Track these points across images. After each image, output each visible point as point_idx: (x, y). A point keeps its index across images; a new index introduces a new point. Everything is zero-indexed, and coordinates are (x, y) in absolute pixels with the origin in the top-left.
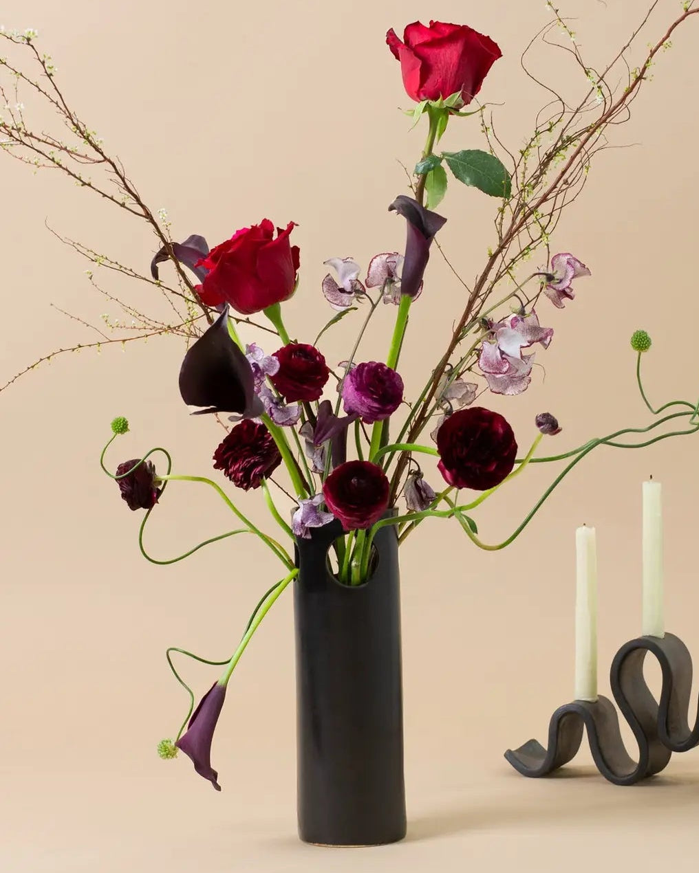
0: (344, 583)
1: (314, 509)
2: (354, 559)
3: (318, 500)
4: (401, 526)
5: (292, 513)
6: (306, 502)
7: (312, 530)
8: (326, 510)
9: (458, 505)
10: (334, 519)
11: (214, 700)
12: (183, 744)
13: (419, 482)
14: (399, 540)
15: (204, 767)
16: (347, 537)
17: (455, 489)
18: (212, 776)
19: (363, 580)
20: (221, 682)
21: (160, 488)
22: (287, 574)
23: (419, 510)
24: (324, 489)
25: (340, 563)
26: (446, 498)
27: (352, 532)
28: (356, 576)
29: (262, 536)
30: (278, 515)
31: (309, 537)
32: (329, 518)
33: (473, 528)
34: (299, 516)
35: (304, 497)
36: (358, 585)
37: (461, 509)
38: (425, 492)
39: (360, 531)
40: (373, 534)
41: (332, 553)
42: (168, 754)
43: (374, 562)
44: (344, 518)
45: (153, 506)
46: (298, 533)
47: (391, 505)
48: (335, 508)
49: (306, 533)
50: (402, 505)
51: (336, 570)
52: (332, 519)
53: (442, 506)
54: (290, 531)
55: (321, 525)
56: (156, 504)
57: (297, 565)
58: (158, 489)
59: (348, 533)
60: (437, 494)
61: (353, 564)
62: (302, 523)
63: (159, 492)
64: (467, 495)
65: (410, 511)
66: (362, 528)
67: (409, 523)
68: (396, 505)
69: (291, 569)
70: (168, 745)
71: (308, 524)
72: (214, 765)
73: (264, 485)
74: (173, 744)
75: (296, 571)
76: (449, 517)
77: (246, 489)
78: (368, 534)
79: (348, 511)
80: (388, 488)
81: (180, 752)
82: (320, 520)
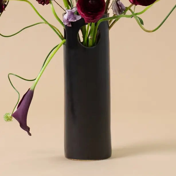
0: (85, 46)
1: (72, 14)
2: (90, 35)
3: (75, 10)
4: (110, 21)
5: (63, 15)
6: (69, 10)
7: (72, 23)
8: (78, 14)
9: (135, 12)
10: (81, 18)
11: (29, 96)
12: (15, 115)
13: (118, 2)
14: (110, 28)
15: (24, 126)
16: (87, 26)
17: (134, 5)
18: (27, 129)
19: (94, 45)
20: (32, 89)
21: (6, 4)
22: (61, 42)
23: (118, 14)
24: (77, 5)
25: (84, 37)
26: (130, 9)
27: (89, 24)
28: (90, 43)
29: (50, 25)
30: (57, 16)
31: (70, 26)
32: (79, 18)
33: (142, 22)
34: (66, 17)
35: (68, 9)
36: (92, 47)
37: (136, 14)
38: (121, 7)
39: (92, 23)
40: (98, 25)
41: (80, 33)
42: (9, 119)
43: (99, 37)
44: (85, 18)
45: (3, 11)
46: (66, 24)
47: (106, 12)
48: (82, 13)
49: (69, 24)
50: (111, 12)
51: (82, 40)
52: (80, 18)
53: (128, 13)
54: (62, 23)
55: (75, 21)
56: (4, 11)
57: (65, 38)
58: (5, 4)
59: (87, 24)
60: (126, 8)
61: (90, 37)
62: (68, 20)
63: (6, 6)
64: (139, 8)
65: (114, 15)
66: (94, 22)
67: (114, 20)
68: (108, 12)
69: (62, 39)
70: (8, 115)
71: (70, 20)
72: (28, 124)
73: (51, 3)
74: (11, 115)
75: (65, 40)
76: (131, 18)
77: (43, 4)
78: (96, 25)
79: (87, 14)
80: (104, 5)
81: (13, 119)
82: (75, 18)
